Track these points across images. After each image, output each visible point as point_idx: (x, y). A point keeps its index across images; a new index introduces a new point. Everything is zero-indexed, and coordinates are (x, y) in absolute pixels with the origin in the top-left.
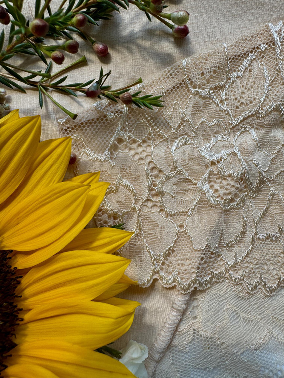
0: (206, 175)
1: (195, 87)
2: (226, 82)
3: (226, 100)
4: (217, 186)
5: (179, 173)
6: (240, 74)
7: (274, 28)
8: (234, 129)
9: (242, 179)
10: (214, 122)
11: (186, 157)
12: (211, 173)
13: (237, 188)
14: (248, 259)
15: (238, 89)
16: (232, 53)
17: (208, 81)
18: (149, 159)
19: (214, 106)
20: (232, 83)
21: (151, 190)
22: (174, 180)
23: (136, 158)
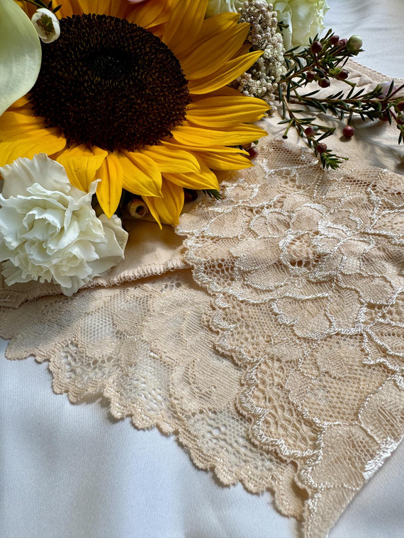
1: (373, 189)
8: (363, 234)
14: (243, 305)
17: (387, 195)
19: (370, 211)
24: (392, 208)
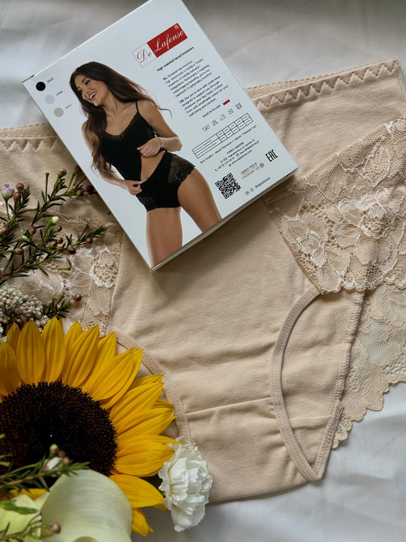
0: (362, 220)
1: (346, 168)
2: (365, 162)
3: (366, 173)
4: (369, 226)
5: (345, 222)
6: (372, 156)
7: (388, 127)
8: (375, 189)
9: (384, 219)
10: (362, 187)
11: (347, 211)
12: (365, 218)
13: (382, 225)
14: (396, 268)
15: (373, 165)
16: (365, 143)
17: (354, 163)
18: (325, 216)
19: (360, 177)
20: (369, 162)
21: (329, 235)
22: (343, 227)
23: (317, 216)
24: (363, 165)
